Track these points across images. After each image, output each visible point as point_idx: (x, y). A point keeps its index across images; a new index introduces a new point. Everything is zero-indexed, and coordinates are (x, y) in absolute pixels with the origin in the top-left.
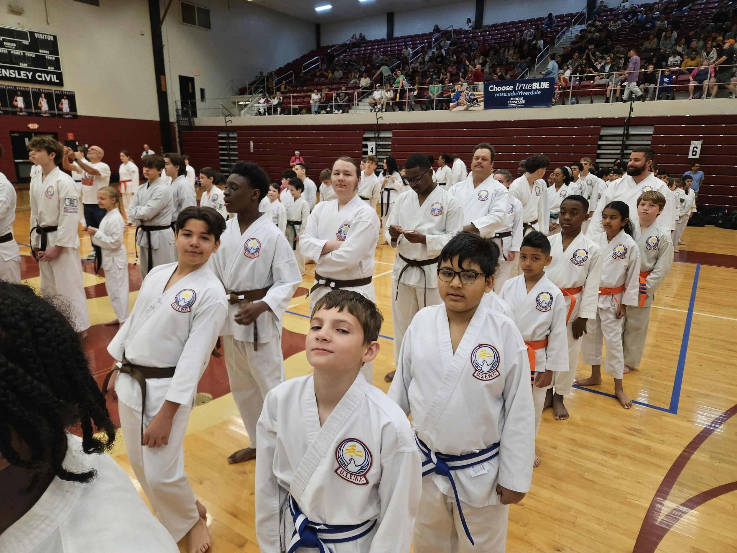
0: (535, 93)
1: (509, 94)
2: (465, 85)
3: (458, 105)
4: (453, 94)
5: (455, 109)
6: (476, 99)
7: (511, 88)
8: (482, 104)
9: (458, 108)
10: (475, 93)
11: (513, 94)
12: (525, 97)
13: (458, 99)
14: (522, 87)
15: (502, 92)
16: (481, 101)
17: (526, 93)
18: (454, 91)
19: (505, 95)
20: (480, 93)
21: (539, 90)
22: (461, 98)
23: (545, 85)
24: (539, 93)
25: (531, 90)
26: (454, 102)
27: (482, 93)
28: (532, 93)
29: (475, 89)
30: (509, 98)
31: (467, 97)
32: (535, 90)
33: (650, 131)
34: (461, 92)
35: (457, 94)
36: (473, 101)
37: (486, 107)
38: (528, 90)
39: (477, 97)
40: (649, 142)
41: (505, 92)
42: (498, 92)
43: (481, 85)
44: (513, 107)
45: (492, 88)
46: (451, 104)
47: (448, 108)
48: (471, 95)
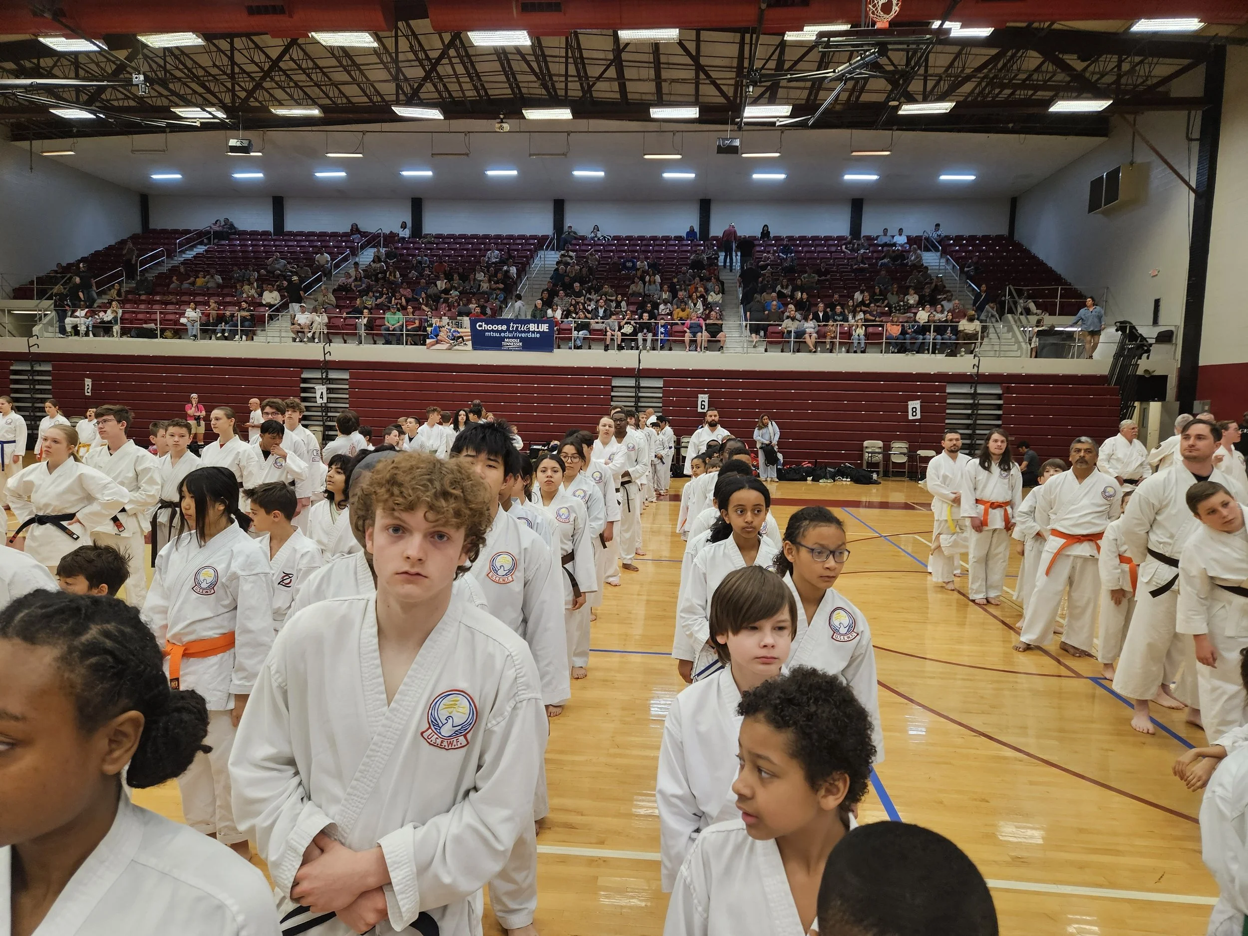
0: (533, 336)
1: (502, 334)
2: (445, 320)
3: (437, 342)
4: (429, 329)
5: (434, 347)
6: (462, 337)
7: (504, 327)
8: (470, 343)
9: (438, 346)
10: (459, 330)
11: (507, 334)
12: (522, 339)
13: (437, 336)
14: (517, 327)
15: (493, 331)
16: (468, 340)
17: (523, 335)
18: (431, 325)
19: (498, 335)
20: (466, 330)
21: (538, 332)
22: (441, 334)
23: (544, 328)
24: (538, 336)
25: (529, 332)
26: (432, 338)
27: (469, 330)
28: (530, 335)
29: (459, 325)
30: (503, 339)
31: (450, 334)
32: (533, 332)
33: (659, 383)
34: (440, 327)
35: (435, 328)
36: (457, 339)
37: (475, 347)
38: (524, 332)
39: (462, 334)
40: (661, 395)
41: (497, 331)
42: (488, 331)
43: (466, 321)
44: (508, 350)
45: (480, 326)
46: (428, 341)
47: (424, 344)
48: (455, 331)
